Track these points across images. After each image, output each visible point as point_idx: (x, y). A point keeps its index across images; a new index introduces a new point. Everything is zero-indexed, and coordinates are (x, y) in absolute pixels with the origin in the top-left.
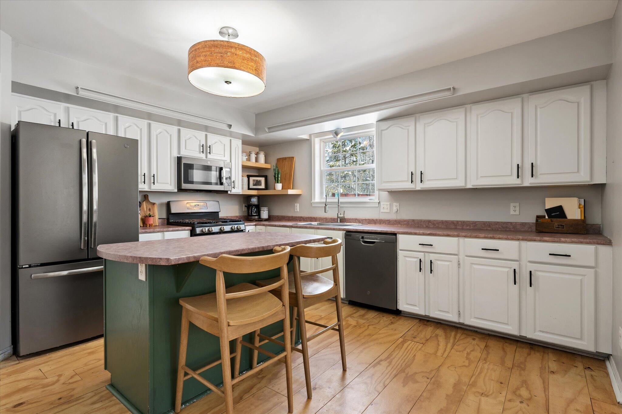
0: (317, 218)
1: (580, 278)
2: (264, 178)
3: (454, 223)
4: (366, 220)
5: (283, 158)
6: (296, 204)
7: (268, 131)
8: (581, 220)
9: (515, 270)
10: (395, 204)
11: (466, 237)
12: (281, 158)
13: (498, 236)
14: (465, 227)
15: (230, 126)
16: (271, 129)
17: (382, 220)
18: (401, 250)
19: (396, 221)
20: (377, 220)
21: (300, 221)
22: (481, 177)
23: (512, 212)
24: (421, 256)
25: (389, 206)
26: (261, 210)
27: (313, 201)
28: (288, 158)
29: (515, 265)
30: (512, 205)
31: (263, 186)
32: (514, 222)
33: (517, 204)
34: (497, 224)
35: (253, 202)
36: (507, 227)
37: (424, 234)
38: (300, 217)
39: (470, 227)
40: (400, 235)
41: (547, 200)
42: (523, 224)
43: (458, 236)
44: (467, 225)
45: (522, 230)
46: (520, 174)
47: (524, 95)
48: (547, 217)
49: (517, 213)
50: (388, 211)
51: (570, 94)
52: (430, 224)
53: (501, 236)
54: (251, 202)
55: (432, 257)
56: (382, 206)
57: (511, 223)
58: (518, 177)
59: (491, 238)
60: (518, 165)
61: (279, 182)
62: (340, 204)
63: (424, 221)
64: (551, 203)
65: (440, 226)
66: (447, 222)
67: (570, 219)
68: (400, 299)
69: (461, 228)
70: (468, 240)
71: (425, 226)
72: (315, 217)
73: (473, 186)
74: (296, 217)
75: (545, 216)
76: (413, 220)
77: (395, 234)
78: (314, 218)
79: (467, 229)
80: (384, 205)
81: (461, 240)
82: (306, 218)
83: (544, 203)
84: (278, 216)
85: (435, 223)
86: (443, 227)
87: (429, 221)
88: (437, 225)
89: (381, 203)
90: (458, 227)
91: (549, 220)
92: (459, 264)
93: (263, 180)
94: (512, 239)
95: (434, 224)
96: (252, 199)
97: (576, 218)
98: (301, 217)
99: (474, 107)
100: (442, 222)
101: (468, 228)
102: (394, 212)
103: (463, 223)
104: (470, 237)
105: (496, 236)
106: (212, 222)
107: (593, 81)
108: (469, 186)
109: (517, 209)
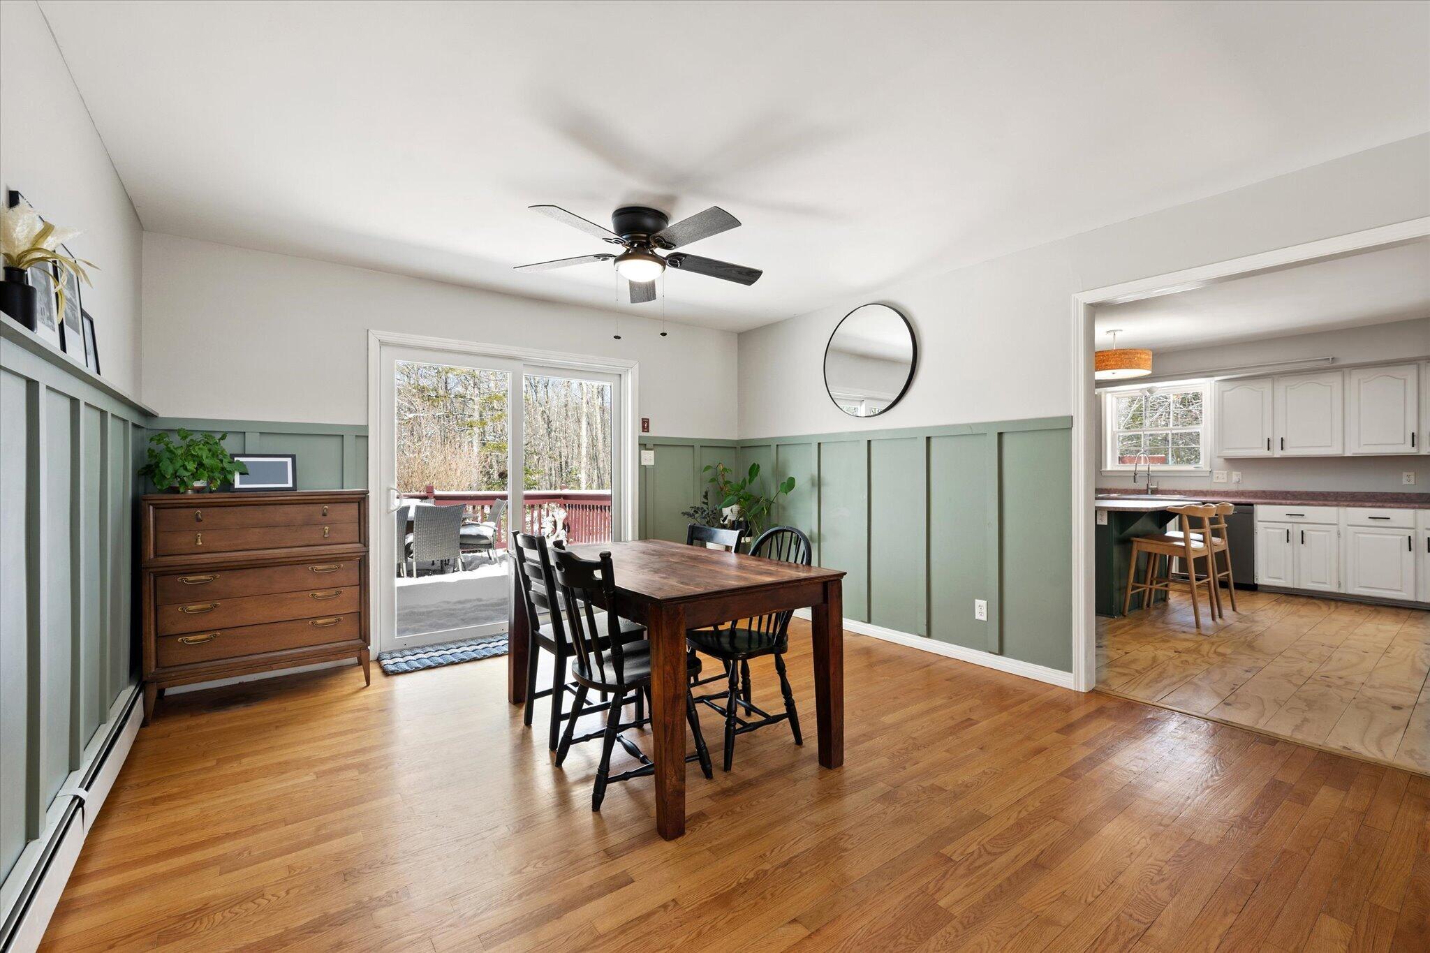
3: (1323, 494)
4: (1190, 491)
9: (1410, 537)
10: (1234, 473)
11: (1348, 506)
13: (1389, 505)
14: (1339, 498)
17: (1216, 491)
18: (1259, 521)
19: (1237, 492)
20: (1207, 491)
22: (1364, 444)
23: (1405, 482)
24: (1289, 526)
25: (1225, 476)
27: (1103, 469)
29: (1411, 533)
30: (1405, 474)
32: (1408, 492)
33: (1412, 474)
34: (1383, 495)
36: (1398, 498)
37: (1292, 504)
39: (1347, 498)
40: (1258, 506)
42: (1420, 495)
43: (1337, 506)
44: (1343, 497)
46: (1415, 443)
47: (1421, 362)
49: (1412, 482)
50: (1225, 481)
53: (1392, 505)
55: (1304, 527)
56: (1215, 476)
57: (1404, 494)
58: (1413, 446)
59: (1379, 507)
60: (1413, 433)
63: (1280, 493)
66: (1313, 493)
68: (1259, 572)
70: (1350, 509)
71: (1281, 497)
73: (1354, 454)
76: (1264, 491)
77: (1252, 505)
78: (1106, 490)
80: (1218, 473)
81: (1342, 510)
85: (1296, 494)
89: (1215, 471)
90: (1331, 498)
92: (1339, 534)
94: (1407, 508)
95: (1294, 496)
99: (1354, 372)
100: (1307, 493)
101: (1344, 499)
102: (1233, 482)
103: (1337, 494)
104: (1354, 506)
105: (1385, 505)
108: (1348, 454)
109: (1412, 478)
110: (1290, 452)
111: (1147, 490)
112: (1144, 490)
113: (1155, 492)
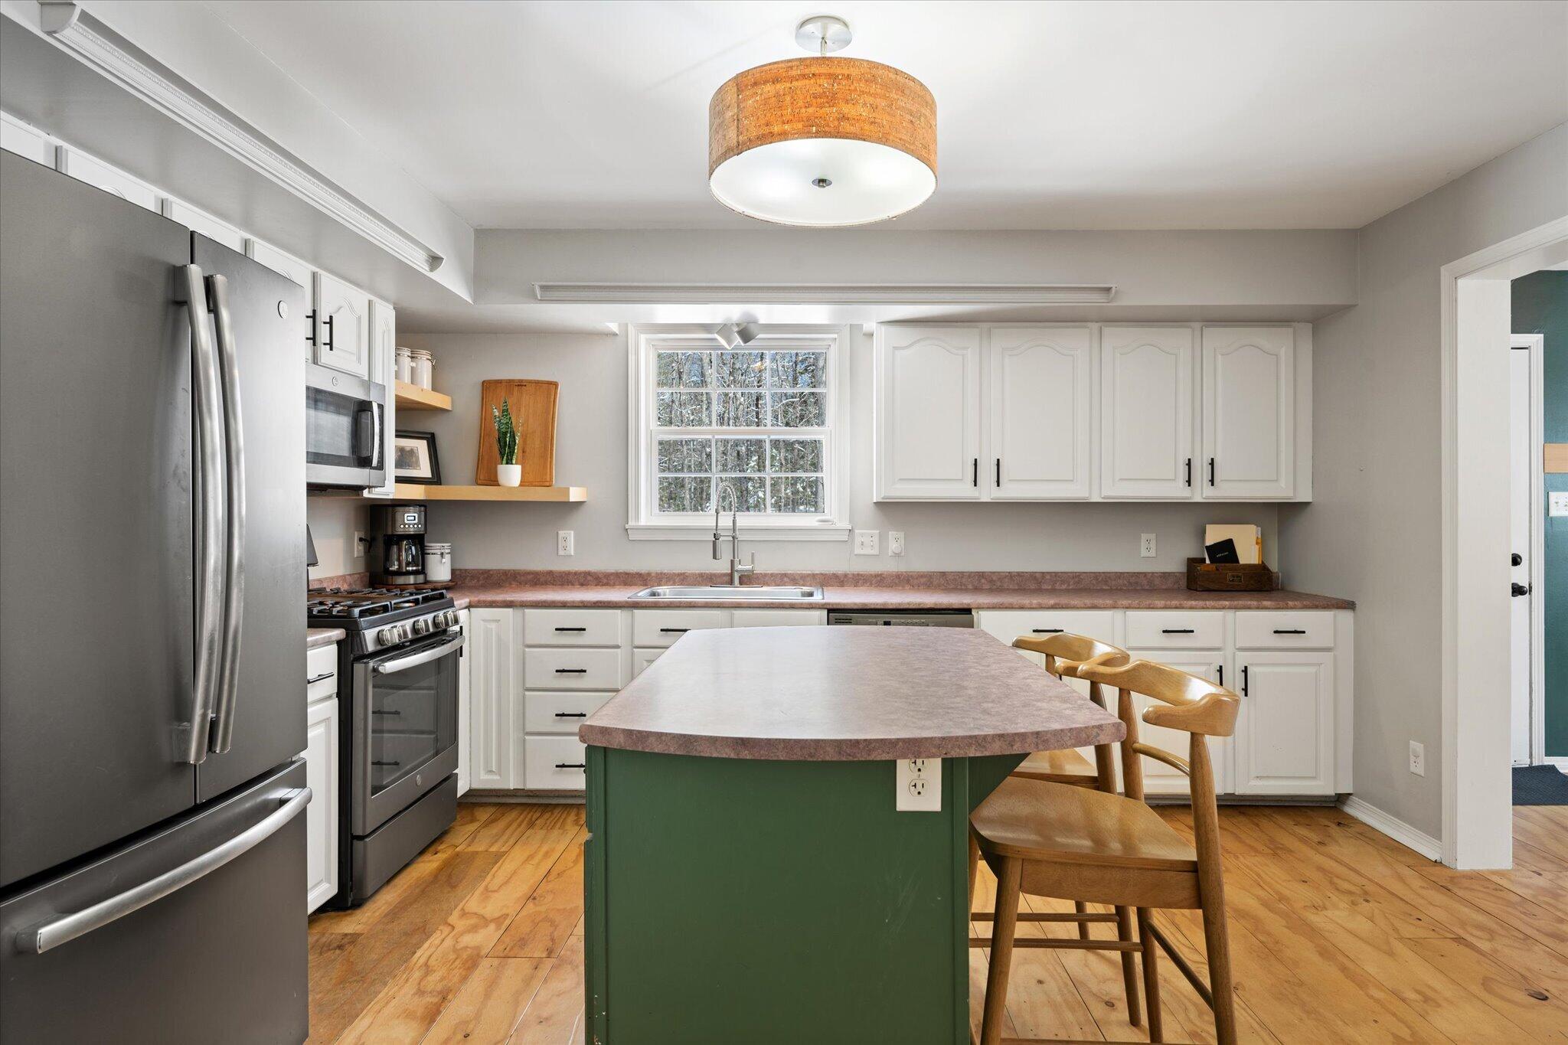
0: (649, 574)
1: (1313, 670)
2: (424, 442)
3: (1035, 578)
4: (814, 576)
5: (510, 382)
6: (562, 533)
7: (541, 296)
8: (1259, 564)
9: (1221, 668)
10: (892, 534)
11: (1128, 608)
12: (499, 382)
14: (1057, 586)
15: (435, 261)
16: (552, 292)
17: (861, 575)
19: (897, 576)
20: (846, 575)
21: (582, 585)
22: (1121, 479)
23: (1144, 553)
25: (876, 539)
26: (428, 551)
27: (632, 523)
28: (530, 382)
30: (1144, 537)
31: (424, 470)
32: (1149, 573)
33: (1153, 536)
35: (409, 525)
36: (1137, 583)
37: (1041, 607)
38: (581, 573)
39: (1069, 585)
40: (981, 613)
41: (1210, 528)
42: (1165, 576)
43: (1114, 607)
44: (1063, 582)
45: (1164, 587)
46: (1192, 479)
48: (1208, 561)
49: (1153, 553)
50: (875, 551)
51: (1262, 337)
52: (983, 581)
54: (405, 525)
56: (858, 540)
57: (1145, 574)
58: (1188, 485)
59: (1176, 608)
60: (1189, 459)
61: (514, 462)
62: (737, 532)
63: (969, 576)
64: (1215, 534)
65: (1005, 586)
66: (1020, 574)
67: (1244, 565)
69: (1050, 587)
70: (1132, 614)
71: (970, 587)
72: (643, 572)
73: (1104, 497)
74: (568, 573)
75: (1205, 559)
76: (943, 574)
77: (969, 610)
78: (639, 575)
79: (1062, 590)
80: (862, 535)
82: (608, 576)
83: (1202, 533)
84: (489, 571)
85: (994, 579)
86: (1011, 587)
87: (981, 575)
88: (999, 584)
89: (856, 531)
90: (1045, 587)
91: (1214, 566)
93: (421, 447)
95: (991, 581)
96: (406, 515)
97: (1252, 563)
98: (588, 574)
100: (1011, 576)
101: (1064, 587)
102: (891, 554)
103: (1056, 576)
104: (1138, 608)
106: (388, 603)
107: (1294, 322)
108: (1097, 498)
109: (1153, 545)
110: (1012, 491)
111: (731, 575)
112: (725, 575)
113: (747, 579)
